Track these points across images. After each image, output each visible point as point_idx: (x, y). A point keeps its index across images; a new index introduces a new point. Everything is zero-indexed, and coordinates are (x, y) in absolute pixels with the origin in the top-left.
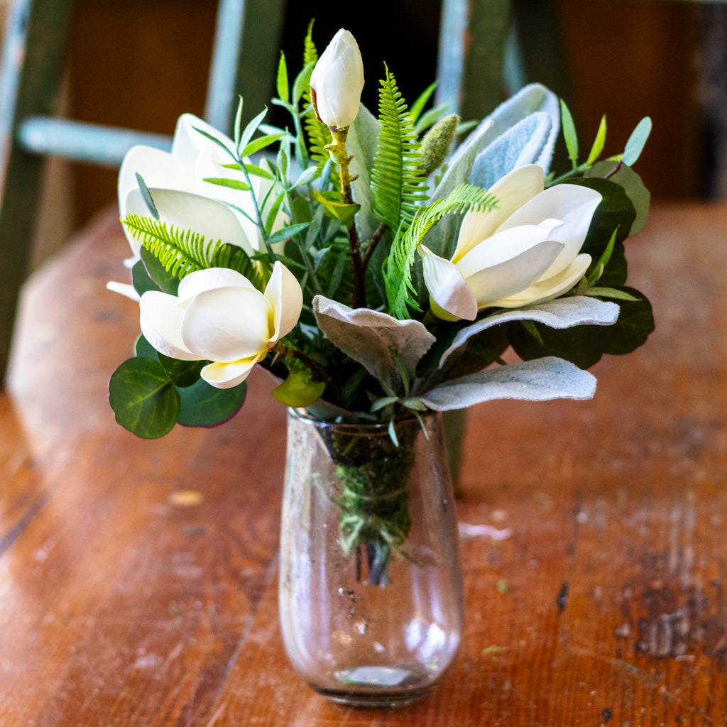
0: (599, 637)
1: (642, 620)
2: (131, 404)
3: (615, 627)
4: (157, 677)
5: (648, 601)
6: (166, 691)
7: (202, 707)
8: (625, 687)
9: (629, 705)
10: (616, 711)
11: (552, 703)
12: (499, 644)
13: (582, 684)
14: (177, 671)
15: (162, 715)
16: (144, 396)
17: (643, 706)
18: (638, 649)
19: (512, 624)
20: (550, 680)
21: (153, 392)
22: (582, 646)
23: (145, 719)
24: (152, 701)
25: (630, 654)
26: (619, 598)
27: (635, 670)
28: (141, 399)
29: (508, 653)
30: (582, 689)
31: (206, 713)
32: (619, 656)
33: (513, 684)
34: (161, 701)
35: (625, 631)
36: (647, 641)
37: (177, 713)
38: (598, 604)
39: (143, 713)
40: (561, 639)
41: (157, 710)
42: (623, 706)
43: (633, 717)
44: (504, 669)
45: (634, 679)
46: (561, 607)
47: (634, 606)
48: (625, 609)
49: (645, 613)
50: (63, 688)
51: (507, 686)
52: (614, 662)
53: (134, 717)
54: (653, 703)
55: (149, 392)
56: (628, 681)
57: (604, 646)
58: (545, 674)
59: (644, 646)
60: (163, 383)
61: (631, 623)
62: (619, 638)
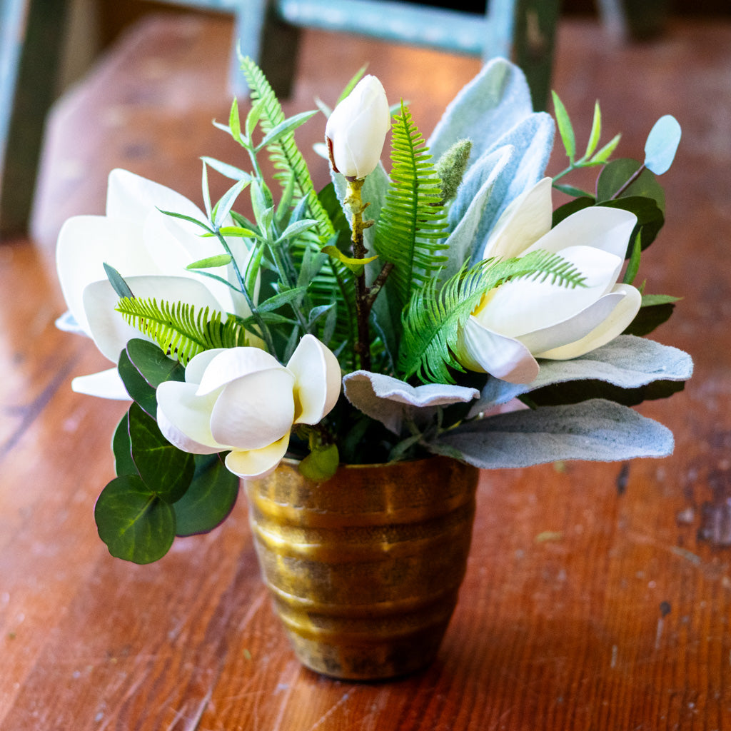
0: (659, 523)
1: (706, 505)
2: (123, 531)
3: (678, 511)
4: (195, 562)
5: (713, 483)
6: (204, 577)
7: (241, 596)
8: (685, 578)
9: (689, 597)
10: (675, 605)
11: (609, 594)
12: (554, 529)
13: (641, 574)
14: (215, 555)
15: (200, 602)
16: (134, 518)
17: (703, 598)
18: (700, 536)
19: (568, 507)
20: (606, 570)
21: (143, 511)
22: (641, 531)
23: (182, 607)
24: (189, 587)
25: (692, 542)
26: (683, 480)
27: (696, 561)
28: (132, 522)
29: (562, 541)
30: (639, 581)
31: (246, 602)
32: (681, 543)
33: (568, 573)
34: (199, 588)
35: (688, 516)
36: (711, 527)
37: (215, 602)
38: (660, 487)
39: (180, 601)
40: (619, 524)
41: (195, 598)
42: (682, 598)
43: (692, 612)
44: (559, 558)
45: (695, 570)
46: (621, 489)
47: (699, 490)
48: (689, 492)
49: (709, 497)
50: (97, 573)
51: (562, 576)
52: (676, 551)
53: (171, 605)
54: (714, 596)
55: (139, 512)
56: (689, 572)
57: (666, 533)
58: (601, 563)
59: (707, 533)
60: (151, 497)
61: (695, 507)
62: (682, 524)
